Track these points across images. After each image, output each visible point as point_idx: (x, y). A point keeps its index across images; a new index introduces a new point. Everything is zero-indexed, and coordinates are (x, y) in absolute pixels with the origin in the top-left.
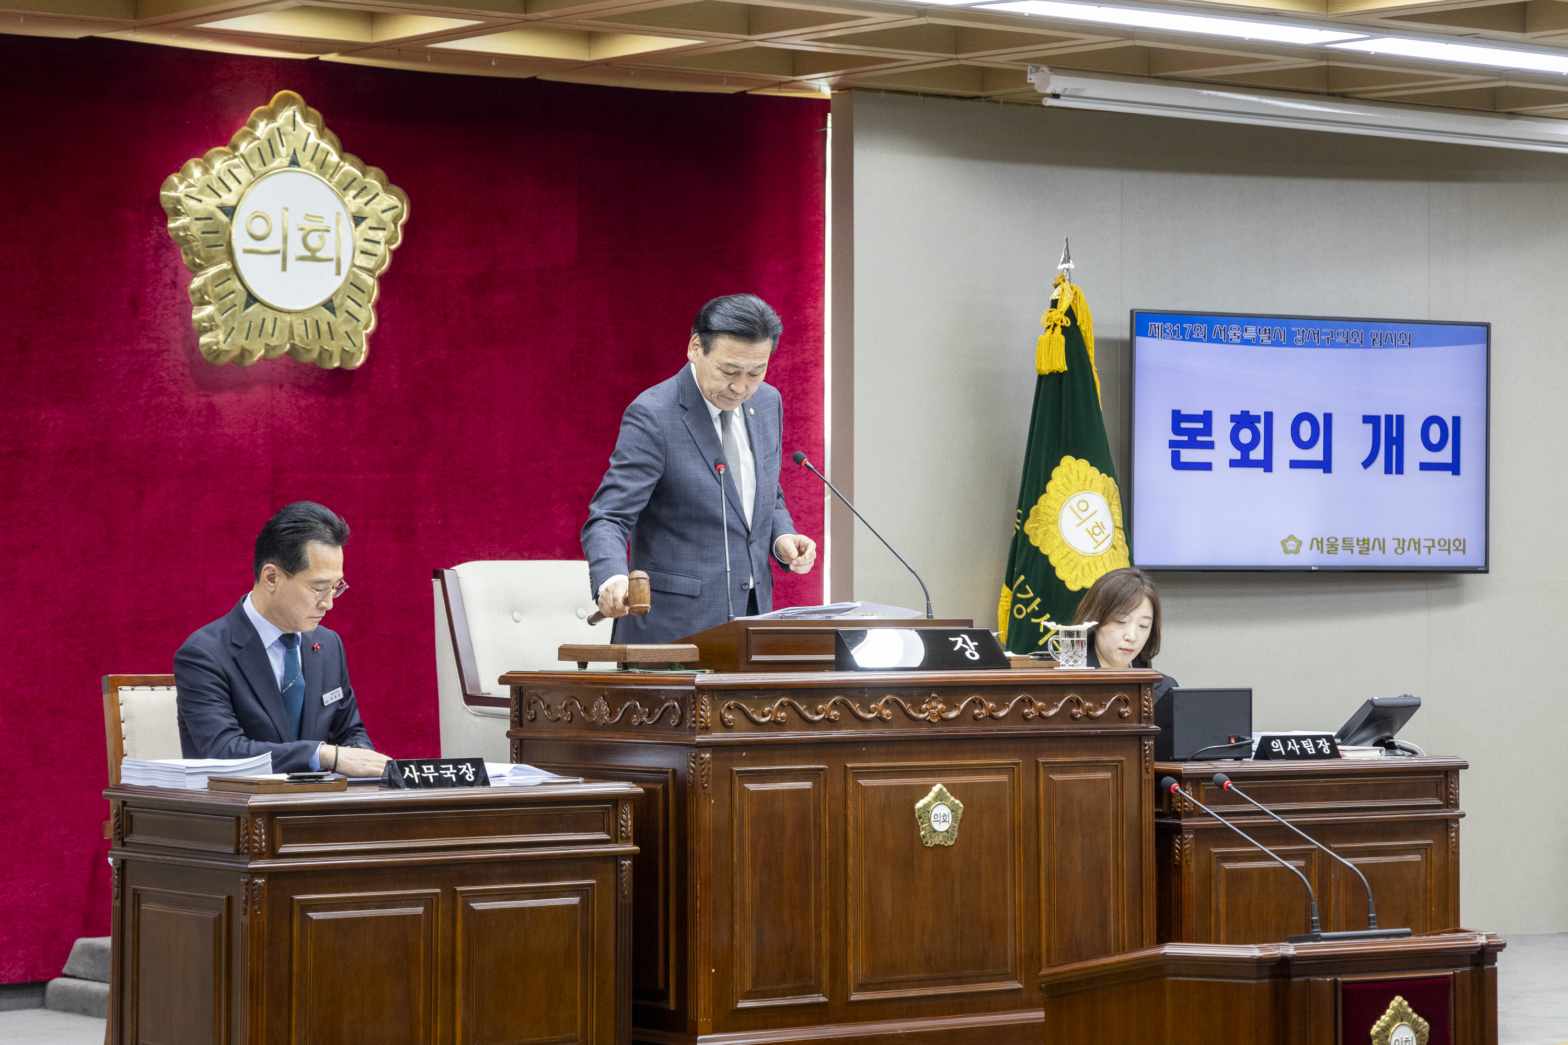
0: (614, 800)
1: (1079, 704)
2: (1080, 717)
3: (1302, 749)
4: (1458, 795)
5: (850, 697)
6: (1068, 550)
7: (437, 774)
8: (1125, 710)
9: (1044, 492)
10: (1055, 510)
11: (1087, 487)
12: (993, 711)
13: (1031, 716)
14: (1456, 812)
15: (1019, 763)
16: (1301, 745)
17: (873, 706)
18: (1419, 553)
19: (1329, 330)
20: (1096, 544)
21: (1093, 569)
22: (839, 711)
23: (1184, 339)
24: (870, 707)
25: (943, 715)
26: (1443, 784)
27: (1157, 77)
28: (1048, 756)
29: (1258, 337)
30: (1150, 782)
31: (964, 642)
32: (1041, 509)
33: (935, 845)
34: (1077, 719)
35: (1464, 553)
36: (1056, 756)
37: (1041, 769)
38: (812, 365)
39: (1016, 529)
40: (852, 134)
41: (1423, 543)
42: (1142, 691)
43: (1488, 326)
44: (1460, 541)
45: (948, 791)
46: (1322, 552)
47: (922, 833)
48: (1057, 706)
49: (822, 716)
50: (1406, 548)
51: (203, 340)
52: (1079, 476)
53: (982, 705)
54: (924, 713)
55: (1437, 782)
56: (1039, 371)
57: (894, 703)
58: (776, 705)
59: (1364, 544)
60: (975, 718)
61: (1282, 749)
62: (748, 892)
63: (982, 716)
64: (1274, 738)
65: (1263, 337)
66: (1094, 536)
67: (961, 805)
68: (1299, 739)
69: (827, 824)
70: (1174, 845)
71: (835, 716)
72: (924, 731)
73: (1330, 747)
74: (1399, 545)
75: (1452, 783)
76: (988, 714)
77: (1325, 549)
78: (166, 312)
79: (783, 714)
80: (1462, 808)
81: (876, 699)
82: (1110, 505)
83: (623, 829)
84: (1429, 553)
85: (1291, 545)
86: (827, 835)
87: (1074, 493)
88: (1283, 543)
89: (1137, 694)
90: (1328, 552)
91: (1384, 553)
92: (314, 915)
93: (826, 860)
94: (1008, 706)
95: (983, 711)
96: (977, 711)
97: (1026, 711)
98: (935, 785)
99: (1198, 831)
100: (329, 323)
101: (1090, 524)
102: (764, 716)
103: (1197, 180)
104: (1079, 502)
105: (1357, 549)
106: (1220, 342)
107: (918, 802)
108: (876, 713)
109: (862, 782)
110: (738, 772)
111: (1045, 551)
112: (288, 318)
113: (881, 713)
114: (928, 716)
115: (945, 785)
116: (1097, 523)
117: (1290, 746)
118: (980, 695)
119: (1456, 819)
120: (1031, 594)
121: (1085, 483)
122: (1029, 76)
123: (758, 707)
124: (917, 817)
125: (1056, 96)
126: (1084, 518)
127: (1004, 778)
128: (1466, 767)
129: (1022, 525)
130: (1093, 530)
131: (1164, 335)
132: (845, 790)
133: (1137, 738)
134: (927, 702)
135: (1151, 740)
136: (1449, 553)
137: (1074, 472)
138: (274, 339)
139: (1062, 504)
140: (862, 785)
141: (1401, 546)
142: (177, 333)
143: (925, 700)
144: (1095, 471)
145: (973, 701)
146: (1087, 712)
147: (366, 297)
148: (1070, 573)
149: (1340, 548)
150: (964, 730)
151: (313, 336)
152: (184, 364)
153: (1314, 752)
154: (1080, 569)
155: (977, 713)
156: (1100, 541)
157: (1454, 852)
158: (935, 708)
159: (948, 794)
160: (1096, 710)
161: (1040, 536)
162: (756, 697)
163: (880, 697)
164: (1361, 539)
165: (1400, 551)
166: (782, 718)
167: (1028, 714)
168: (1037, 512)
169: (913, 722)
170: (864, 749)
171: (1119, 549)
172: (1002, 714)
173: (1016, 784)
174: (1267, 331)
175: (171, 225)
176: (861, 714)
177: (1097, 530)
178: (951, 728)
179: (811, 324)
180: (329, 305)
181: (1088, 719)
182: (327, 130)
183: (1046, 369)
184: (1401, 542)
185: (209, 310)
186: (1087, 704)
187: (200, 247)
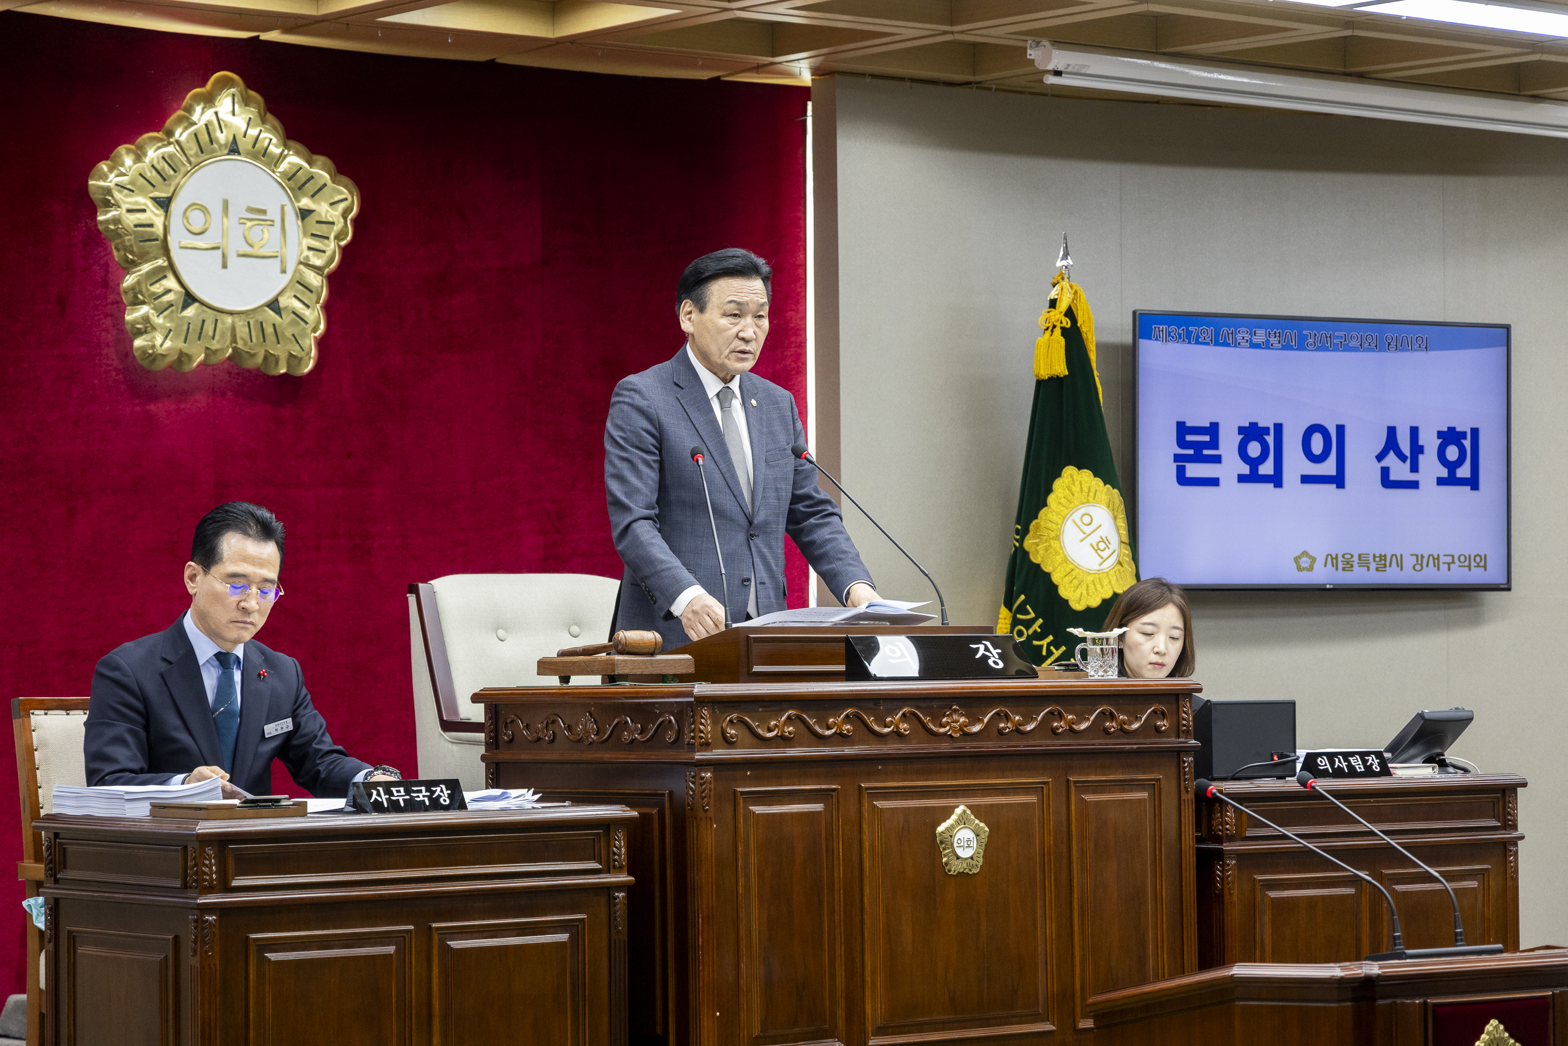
0: (606, 825)
1: (1112, 717)
2: (1114, 732)
3: (1350, 766)
4: (1517, 815)
5: (866, 710)
6: (1072, 567)
7: (408, 797)
8: (1162, 723)
9: (1045, 504)
10: (1057, 524)
11: (1091, 499)
12: (1020, 725)
13: (1061, 730)
14: (1515, 834)
15: (1048, 782)
16: (1349, 762)
17: (889, 719)
18: (1438, 569)
19: (1342, 334)
20: (1101, 560)
21: (1099, 587)
22: (851, 725)
23: (1190, 342)
24: (885, 720)
25: (965, 729)
26: (1501, 803)
27: (1164, 54)
28: (1079, 775)
29: (1268, 341)
30: (1190, 802)
31: (987, 649)
32: (1042, 523)
33: (959, 873)
34: (1110, 734)
35: (1485, 570)
36: (1089, 774)
37: (1073, 788)
38: (794, 372)
39: (1015, 546)
40: (835, 122)
41: (1442, 559)
42: (1180, 702)
43: (1507, 328)
44: (1480, 556)
45: (972, 813)
46: (1337, 569)
47: (944, 860)
48: (1088, 719)
49: (833, 731)
50: (1424, 564)
51: (138, 343)
52: (1081, 488)
53: (1007, 718)
54: (945, 727)
55: (1494, 802)
56: (1037, 376)
57: (913, 717)
58: (783, 718)
59: (1381, 560)
60: (1000, 732)
61: (1328, 766)
62: (755, 927)
63: (1008, 730)
64: (1320, 755)
65: (1273, 340)
66: (1099, 551)
67: (987, 829)
68: (1346, 756)
69: (841, 850)
70: (1215, 872)
71: (848, 730)
72: (945, 747)
73: (1379, 764)
74: (1417, 561)
75: (1510, 803)
76: (1014, 728)
77: (1340, 566)
78: (97, 313)
79: (791, 728)
80: (1522, 829)
81: (892, 712)
82: (1115, 518)
83: (616, 857)
84: (1449, 569)
85: (1305, 562)
86: (841, 862)
87: (1077, 506)
88: (1297, 560)
89: (1174, 706)
90: (1344, 569)
91: (1402, 569)
92: (272, 956)
93: (840, 890)
94: (1036, 719)
95: (1009, 725)
96: (1002, 725)
97: (1055, 724)
98: (957, 807)
99: (1240, 856)
100: (274, 325)
101: (1094, 539)
102: (770, 730)
103: (1201, 174)
104: (1083, 516)
105: (1373, 566)
106: (1228, 345)
107: (939, 825)
108: (892, 727)
109: (879, 804)
110: (742, 793)
111: (1047, 568)
112: (229, 320)
113: (897, 727)
114: (948, 731)
115: (968, 807)
116: (1101, 538)
117: (1337, 763)
118: (1005, 706)
119: (1514, 842)
120: (1033, 615)
121: (1088, 496)
122: (1029, 52)
123: (763, 721)
124: (938, 842)
125: (1058, 73)
126: (1088, 532)
127: (1032, 799)
128: (1524, 785)
129: (1021, 541)
130: (1097, 545)
131: (1169, 337)
132: (860, 812)
133: (1176, 753)
134: (948, 715)
135: (1190, 757)
136: (1470, 570)
137: (1077, 483)
138: (215, 342)
139: (1064, 518)
140: (878, 807)
141: (1420, 562)
142: (109, 336)
143: (945, 713)
144: (1098, 482)
145: (997, 714)
146: (1121, 726)
147: (314, 297)
148: (1074, 592)
149: (1356, 565)
150: (989, 746)
151: (257, 338)
152: (117, 370)
153: (1363, 770)
154: (1084, 586)
155: (1003, 727)
156: (1105, 557)
157: (1512, 877)
158: (956, 722)
159: (972, 817)
160: (1131, 723)
161: (1041, 552)
162: (761, 710)
163: (896, 709)
164: (1377, 555)
165: (1418, 567)
166: (790, 733)
167: (1057, 728)
168: (1038, 527)
169: (933, 737)
170: (880, 767)
171: (1126, 566)
172: (1029, 728)
173: (1045, 805)
174: (1277, 335)
175: (101, 218)
176: (876, 728)
177: (1102, 546)
178: (975, 744)
179: (793, 328)
180: (274, 305)
181: (1122, 733)
182: (269, 116)
183: (1045, 374)
184: (1419, 558)
185: (144, 309)
186: (1121, 717)
187: (133, 242)
